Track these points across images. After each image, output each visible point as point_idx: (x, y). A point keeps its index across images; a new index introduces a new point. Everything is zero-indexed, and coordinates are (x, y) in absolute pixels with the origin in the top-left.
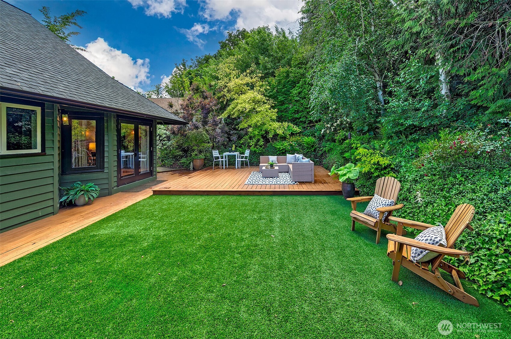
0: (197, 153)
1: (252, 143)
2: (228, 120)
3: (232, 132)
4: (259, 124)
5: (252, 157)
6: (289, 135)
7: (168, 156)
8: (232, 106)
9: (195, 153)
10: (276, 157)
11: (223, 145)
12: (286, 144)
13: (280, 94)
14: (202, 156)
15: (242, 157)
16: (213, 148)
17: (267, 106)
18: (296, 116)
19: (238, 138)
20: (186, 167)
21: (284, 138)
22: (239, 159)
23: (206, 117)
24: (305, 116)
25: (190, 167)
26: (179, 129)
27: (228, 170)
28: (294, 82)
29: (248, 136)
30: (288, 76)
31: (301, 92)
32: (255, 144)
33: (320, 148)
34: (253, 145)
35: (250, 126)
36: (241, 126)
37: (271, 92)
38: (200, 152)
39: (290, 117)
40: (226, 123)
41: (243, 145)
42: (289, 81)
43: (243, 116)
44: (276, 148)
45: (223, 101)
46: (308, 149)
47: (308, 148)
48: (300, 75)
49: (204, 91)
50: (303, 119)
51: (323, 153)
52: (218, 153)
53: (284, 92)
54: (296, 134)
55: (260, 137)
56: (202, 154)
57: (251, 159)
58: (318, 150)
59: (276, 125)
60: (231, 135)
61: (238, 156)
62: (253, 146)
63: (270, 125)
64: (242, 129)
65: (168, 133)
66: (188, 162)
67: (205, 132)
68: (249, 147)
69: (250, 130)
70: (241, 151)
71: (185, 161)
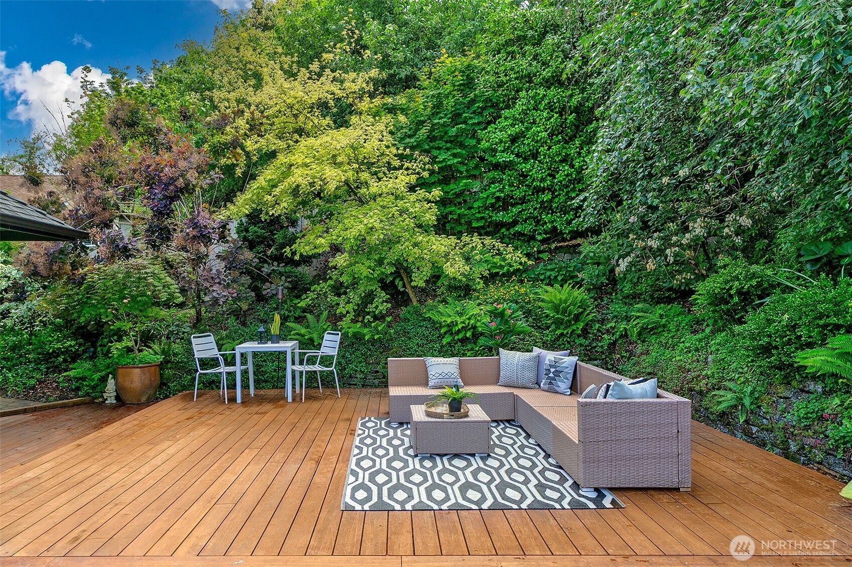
0: (130, 344)
1: (346, 307)
2: (252, 228)
3: (266, 269)
4: (373, 239)
5: (348, 355)
6: (482, 277)
7: (21, 356)
8: (267, 175)
9: (127, 342)
10: (455, 360)
11: (237, 314)
12: (476, 311)
13: (442, 144)
14: (151, 355)
15: (312, 361)
16: (197, 324)
17: (402, 180)
18: (500, 217)
19: (291, 289)
20: (88, 394)
21: (464, 290)
22: (298, 368)
23: (163, 212)
24: (534, 218)
25: (105, 395)
26: (52, 258)
27: (254, 409)
28: (495, 105)
29: (330, 282)
30: (469, 84)
31: (522, 134)
32: (355, 311)
33: (603, 321)
34: (348, 312)
35: (336, 249)
36: (302, 248)
37: (410, 136)
38: (147, 338)
39: (478, 220)
40: (245, 239)
41: (311, 312)
42: (473, 101)
43: (309, 217)
44: (435, 326)
45: (234, 166)
46: (557, 328)
47: (558, 323)
48: (516, 78)
49: (158, 130)
50: (525, 228)
51: (616, 340)
52: (214, 345)
53: (456, 136)
54: (508, 275)
55: (375, 287)
56: (156, 347)
57: (343, 361)
58: (599, 330)
59: (440, 244)
60: (264, 280)
61: (293, 354)
62: (351, 316)
63: (416, 245)
64: (306, 260)
65: (14, 272)
66: (97, 376)
67: (157, 269)
68: (335, 320)
69: (340, 260)
70: (303, 336)
71: (88, 374)
